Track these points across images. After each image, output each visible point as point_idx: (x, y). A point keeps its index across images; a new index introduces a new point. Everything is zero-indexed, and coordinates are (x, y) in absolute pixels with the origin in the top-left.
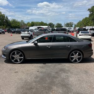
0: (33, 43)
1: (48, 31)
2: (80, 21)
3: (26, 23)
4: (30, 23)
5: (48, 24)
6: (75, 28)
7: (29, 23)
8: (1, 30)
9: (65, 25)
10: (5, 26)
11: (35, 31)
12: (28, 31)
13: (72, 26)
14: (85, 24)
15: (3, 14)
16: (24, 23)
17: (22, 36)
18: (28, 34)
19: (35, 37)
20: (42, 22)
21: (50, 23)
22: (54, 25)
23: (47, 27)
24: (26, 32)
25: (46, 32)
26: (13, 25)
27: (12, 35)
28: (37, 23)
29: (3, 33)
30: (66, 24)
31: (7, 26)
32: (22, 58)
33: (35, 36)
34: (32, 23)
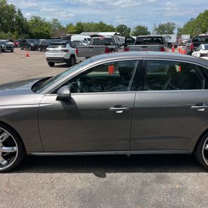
0: (55, 92)
1: (114, 44)
2: (192, 19)
3: (65, 26)
4: (75, 25)
5: (115, 27)
6: (179, 36)
7: (71, 25)
8: (4, 43)
9: (156, 29)
10: (16, 32)
11: (85, 44)
12: (64, 45)
13: (172, 33)
14: (204, 26)
15: (12, 5)
16: (60, 27)
17: (48, 59)
18: (65, 53)
19: (81, 61)
20: (101, 23)
21: (121, 26)
22: (130, 29)
23: (113, 34)
24: (60, 48)
25: (109, 47)
26: (33, 31)
27: (28, 56)
28: (91, 25)
29: (10, 49)
30: (158, 27)
31: (20, 34)
32: (15, 153)
33: (80, 58)
34: (79, 24)
